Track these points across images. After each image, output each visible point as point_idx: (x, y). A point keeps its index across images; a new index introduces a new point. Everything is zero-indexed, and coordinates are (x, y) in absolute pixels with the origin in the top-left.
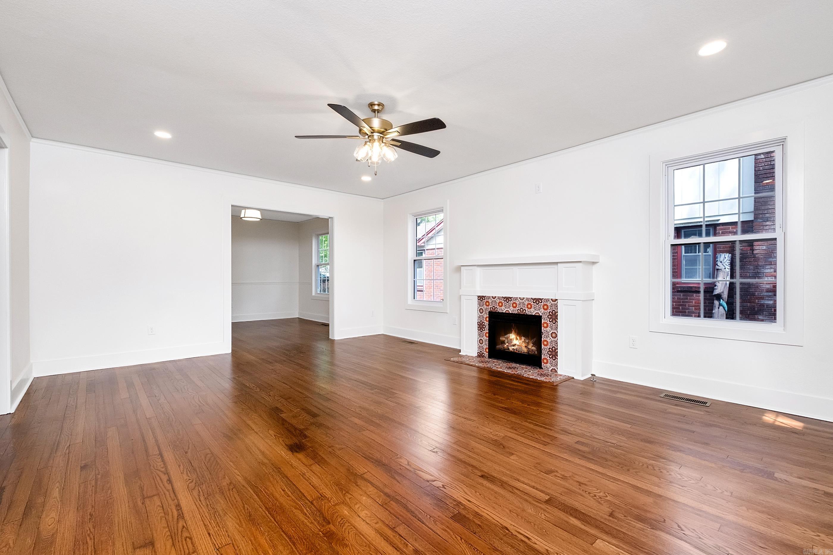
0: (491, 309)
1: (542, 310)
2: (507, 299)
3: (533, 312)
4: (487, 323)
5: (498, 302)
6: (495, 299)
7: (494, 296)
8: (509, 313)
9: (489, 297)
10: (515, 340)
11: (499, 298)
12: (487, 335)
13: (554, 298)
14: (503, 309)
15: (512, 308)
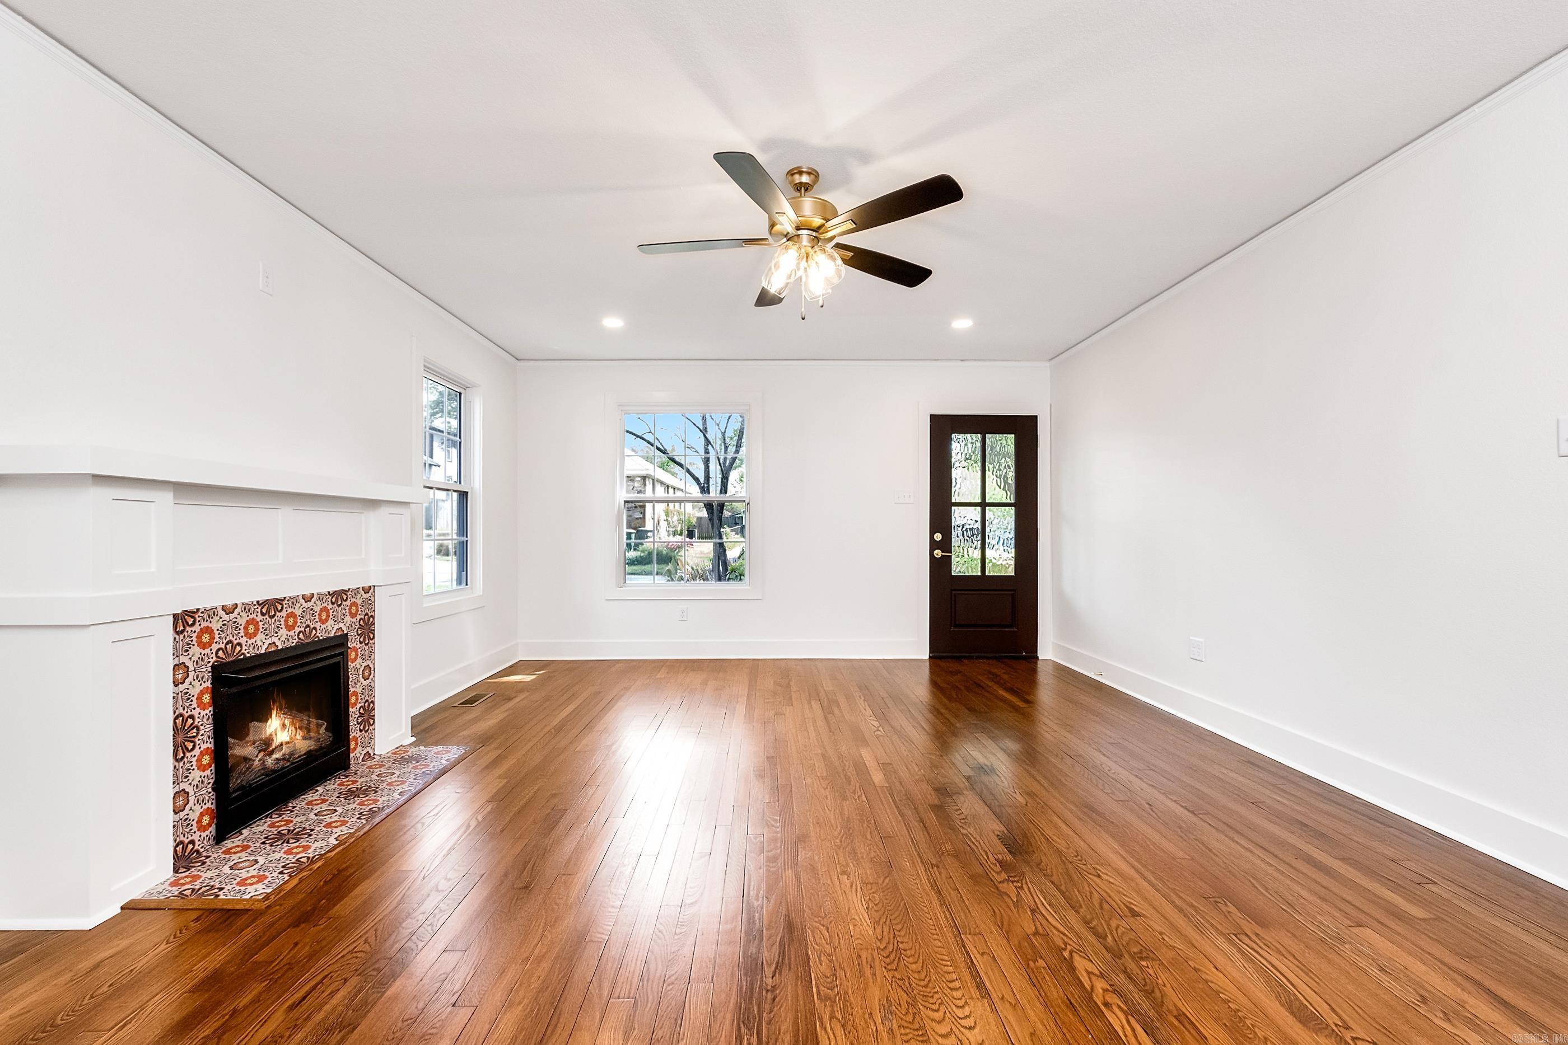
0: (221, 653)
1: (348, 619)
2: (271, 606)
3: (329, 629)
4: (204, 717)
5: (242, 621)
6: (232, 616)
7: (229, 602)
8: (278, 651)
9: (211, 613)
10: (279, 733)
11: (247, 607)
12: (206, 760)
13: (366, 585)
14: (260, 644)
15: (283, 632)
